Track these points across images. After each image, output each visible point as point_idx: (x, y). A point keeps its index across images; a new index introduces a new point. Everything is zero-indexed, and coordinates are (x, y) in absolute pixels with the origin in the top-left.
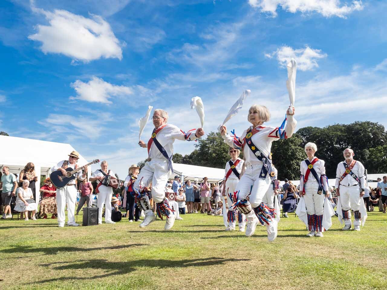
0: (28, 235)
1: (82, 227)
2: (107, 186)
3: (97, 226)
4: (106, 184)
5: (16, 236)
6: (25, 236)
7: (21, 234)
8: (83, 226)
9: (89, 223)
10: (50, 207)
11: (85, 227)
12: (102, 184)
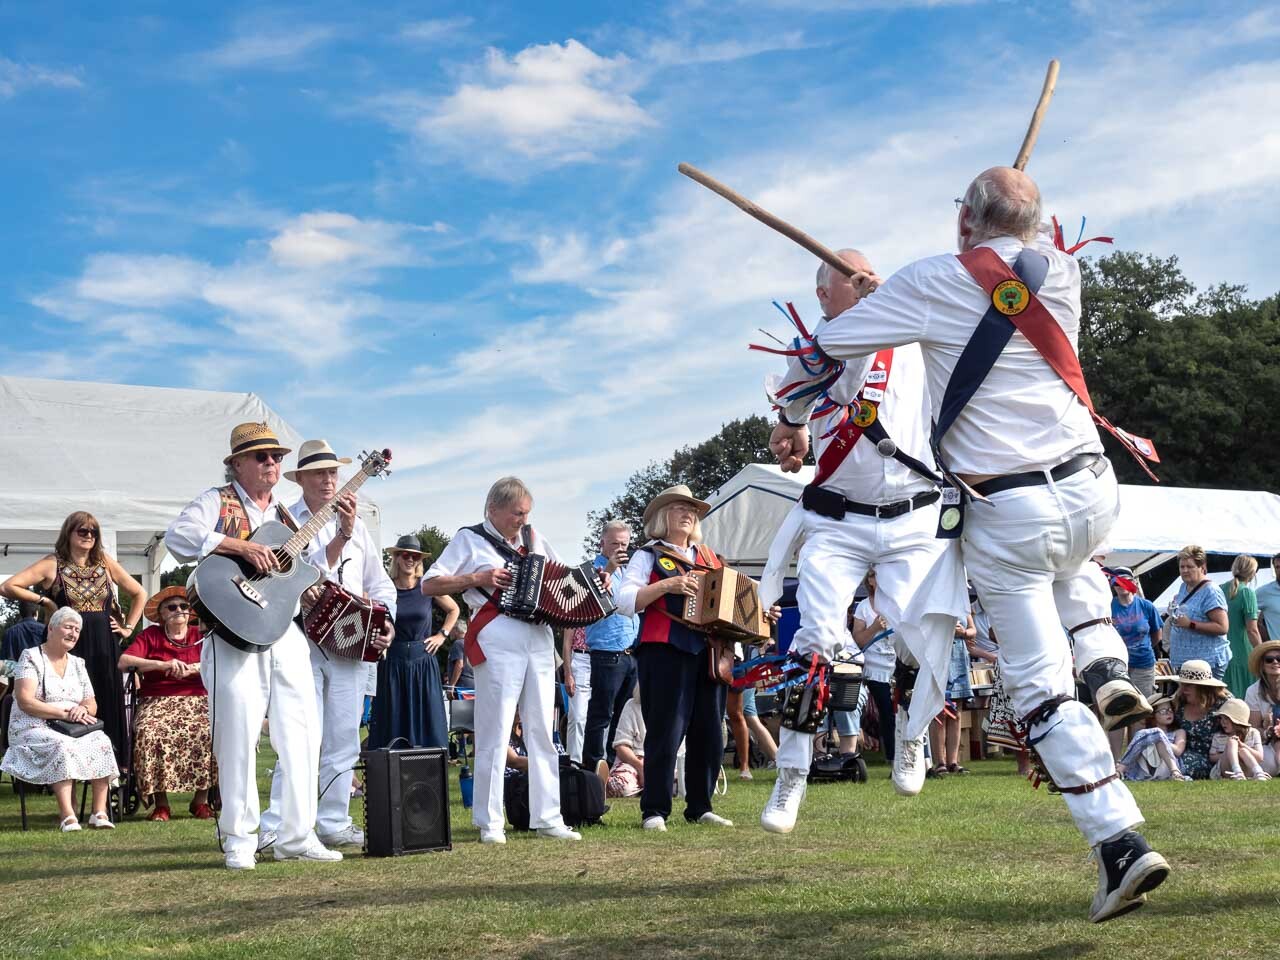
0: (89, 914)
1: (365, 862)
2: (528, 621)
3: (444, 854)
4: (520, 612)
5: (30, 919)
6: (73, 919)
7: (56, 905)
8: (366, 856)
9: (397, 837)
10: (188, 752)
11: (378, 860)
12: (502, 610)
